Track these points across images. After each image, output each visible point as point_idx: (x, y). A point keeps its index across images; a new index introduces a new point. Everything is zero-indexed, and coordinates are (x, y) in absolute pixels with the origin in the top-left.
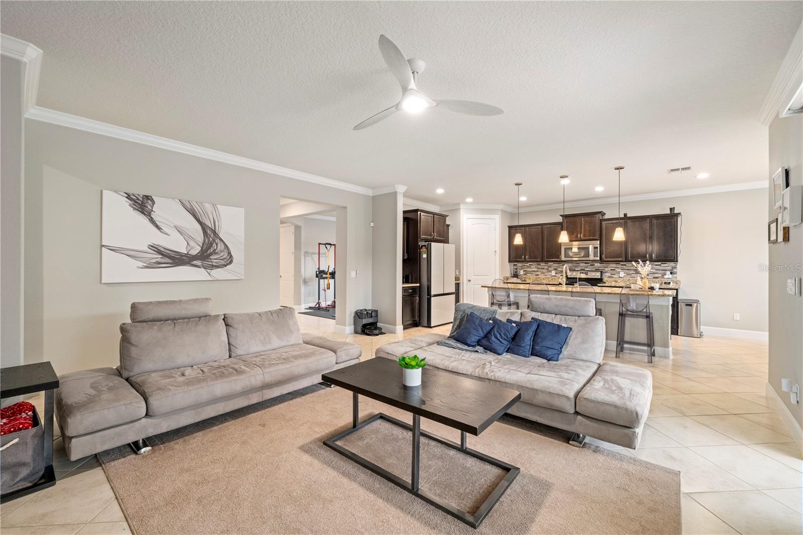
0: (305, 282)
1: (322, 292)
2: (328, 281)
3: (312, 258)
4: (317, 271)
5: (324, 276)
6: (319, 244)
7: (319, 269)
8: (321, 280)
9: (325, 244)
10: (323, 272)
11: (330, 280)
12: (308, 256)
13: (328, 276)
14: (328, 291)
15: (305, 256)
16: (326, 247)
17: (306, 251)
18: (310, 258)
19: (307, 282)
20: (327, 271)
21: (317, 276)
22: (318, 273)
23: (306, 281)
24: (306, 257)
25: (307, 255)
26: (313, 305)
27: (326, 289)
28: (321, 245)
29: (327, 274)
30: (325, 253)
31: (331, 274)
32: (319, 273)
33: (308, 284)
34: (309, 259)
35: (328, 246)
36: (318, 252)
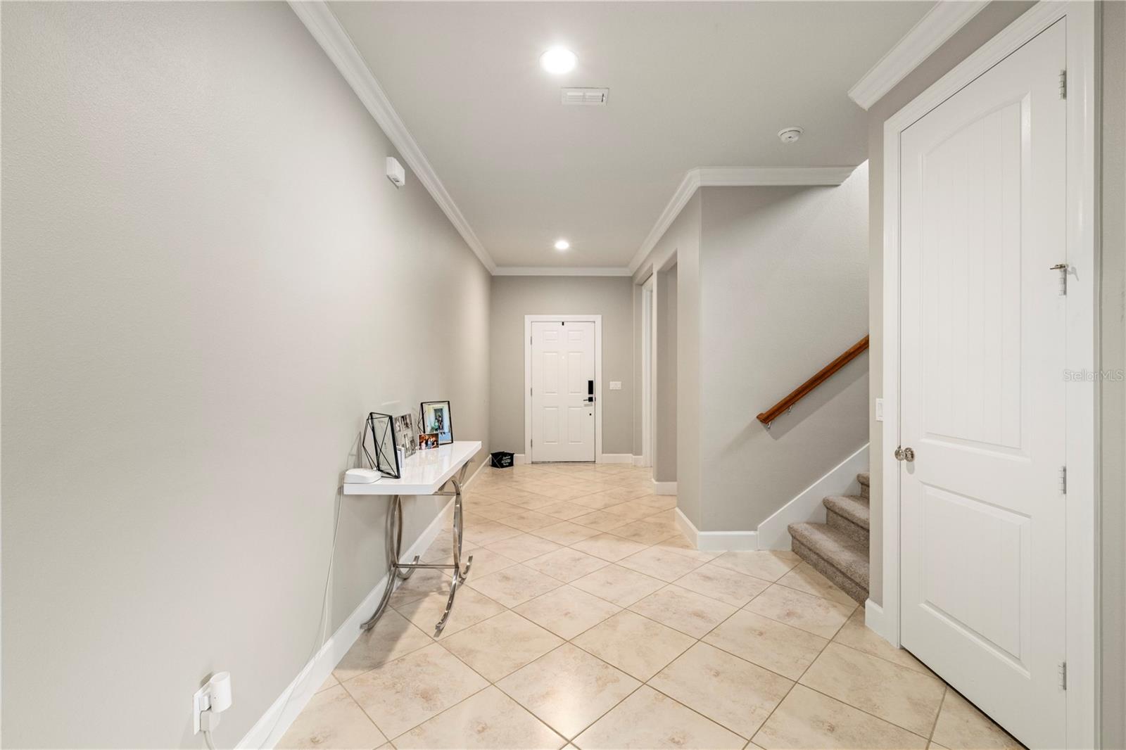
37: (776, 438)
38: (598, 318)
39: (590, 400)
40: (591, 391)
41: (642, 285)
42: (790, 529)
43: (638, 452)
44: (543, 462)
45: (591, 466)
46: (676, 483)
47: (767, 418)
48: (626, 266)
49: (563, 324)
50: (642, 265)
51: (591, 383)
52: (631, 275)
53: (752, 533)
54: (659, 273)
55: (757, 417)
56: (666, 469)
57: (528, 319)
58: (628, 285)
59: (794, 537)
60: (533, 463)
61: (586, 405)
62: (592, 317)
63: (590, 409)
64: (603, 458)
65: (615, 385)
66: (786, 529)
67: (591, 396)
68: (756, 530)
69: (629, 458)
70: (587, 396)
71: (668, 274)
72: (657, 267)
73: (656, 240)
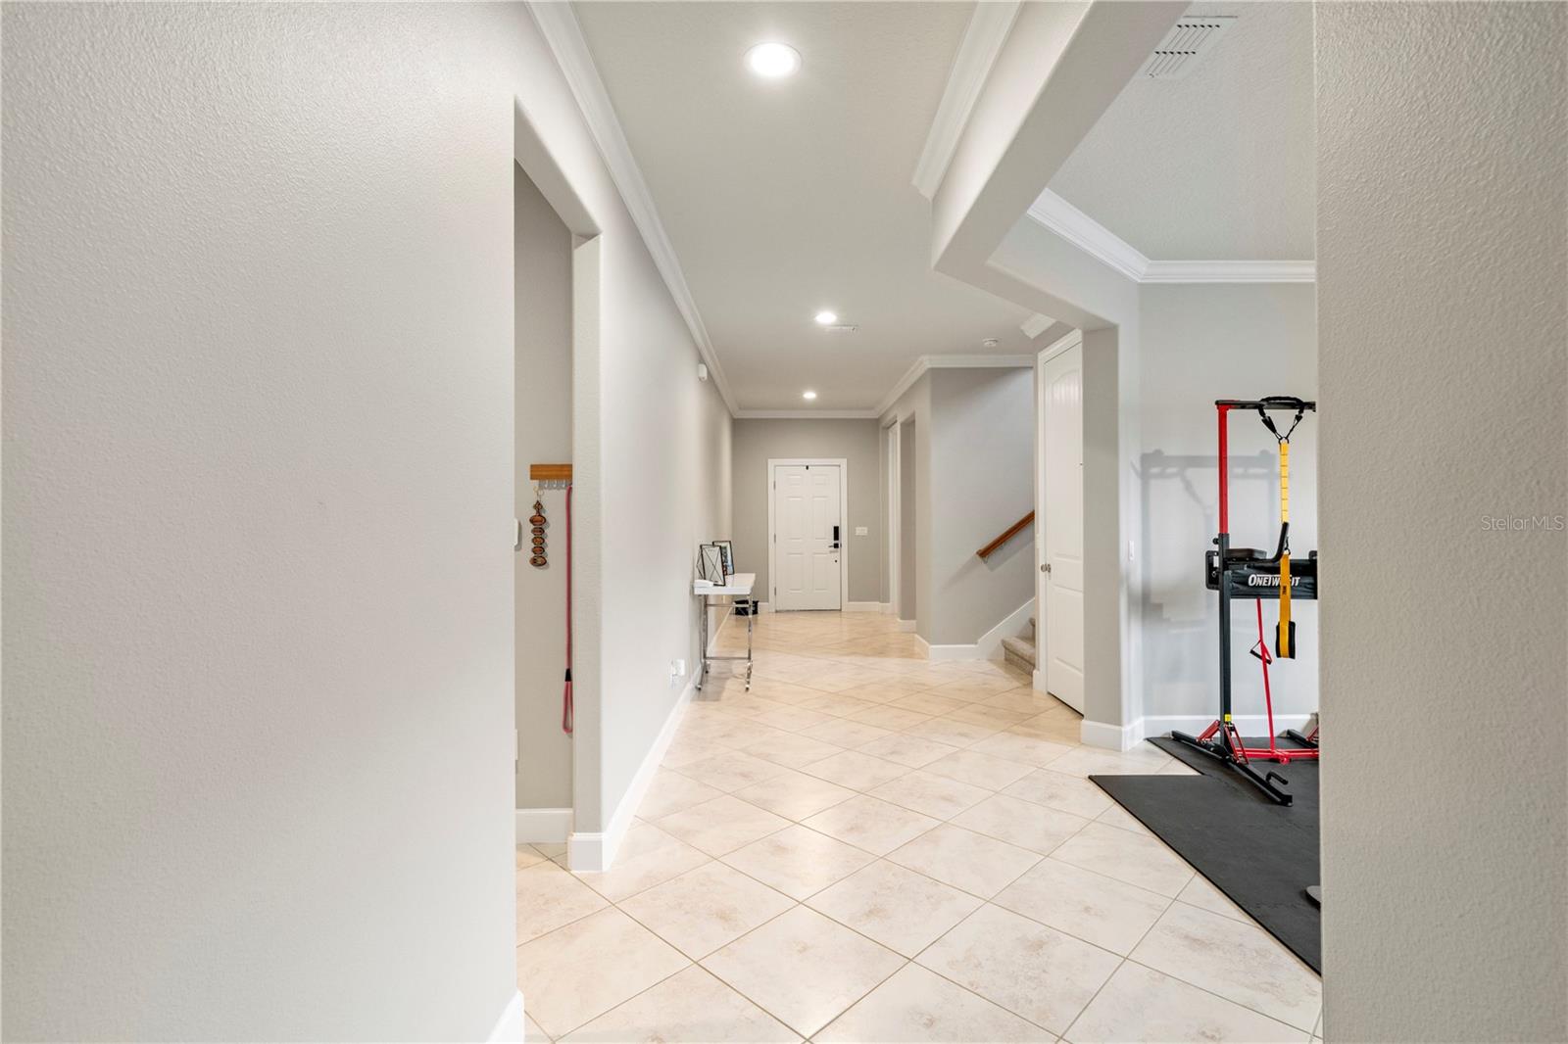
0: (1150, 605)
1: (1245, 668)
2: (1285, 610)
3: (1188, 486)
4: (1209, 555)
5: (1257, 579)
6: (1223, 406)
7: (1222, 539)
8: (1236, 604)
9: (1259, 407)
10: (1248, 557)
11: (1293, 602)
12: (1162, 476)
13: (1284, 578)
14: (1279, 665)
15: (1145, 477)
16: (1269, 424)
17: (1150, 450)
18: (1176, 485)
19: (1159, 607)
20: (1271, 555)
21: (1213, 581)
22: (1216, 562)
23: (1154, 600)
24: (1155, 484)
25: (1155, 470)
26: (1195, 725)
27: (1272, 650)
28: (1231, 413)
29: (1276, 570)
30: (1266, 459)
31: (1297, 568)
32: (1225, 565)
33: (1166, 614)
34: (1169, 491)
35: (1283, 418)
36: (1214, 451)
37: (992, 569)
38: (843, 462)
39: (836, 546)
40: (836, 537)
41: (888, 428)
42: (1003, 642)
43: (885, 599)
44: (788, 611)
45: (838, 614)
46: (914, 622)
47: (984, 553)
48: (871, 408)
49: (807, 468)
50: (887, 412)
51: (836, 530)
52: (877, 417)
53: (973, 646)
54: (902, 424)
55: (977, 553)
56: (908, 610)
57: (771, 463)
58: (873, 428)
59: (1006, 648)
60: (777, 612)
61: (831, 552)
62: (836, 461)
63: (836, 556)
64: (847, 606)
65: (862, 531)
66: (999, 642)
67: (836, 542)
68: (976, 643)
69: (876, 606)
70: (833, 542)
71: (909, 426)
72: (900, 420)
73: (900, 394)
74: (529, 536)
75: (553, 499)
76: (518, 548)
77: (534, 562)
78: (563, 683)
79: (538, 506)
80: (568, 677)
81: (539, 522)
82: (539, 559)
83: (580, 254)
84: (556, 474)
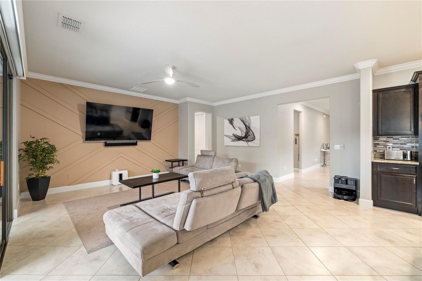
74: (295, 141)
75: (297, 137)
76: (294, 142)
77: (295, 144)
78: (298, 156)
79: (296, 138)
80: (299, 155)
81: (296, 140)
82: (296, 143)
83: (300, 114)
84: (298, 135)
